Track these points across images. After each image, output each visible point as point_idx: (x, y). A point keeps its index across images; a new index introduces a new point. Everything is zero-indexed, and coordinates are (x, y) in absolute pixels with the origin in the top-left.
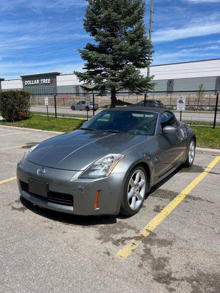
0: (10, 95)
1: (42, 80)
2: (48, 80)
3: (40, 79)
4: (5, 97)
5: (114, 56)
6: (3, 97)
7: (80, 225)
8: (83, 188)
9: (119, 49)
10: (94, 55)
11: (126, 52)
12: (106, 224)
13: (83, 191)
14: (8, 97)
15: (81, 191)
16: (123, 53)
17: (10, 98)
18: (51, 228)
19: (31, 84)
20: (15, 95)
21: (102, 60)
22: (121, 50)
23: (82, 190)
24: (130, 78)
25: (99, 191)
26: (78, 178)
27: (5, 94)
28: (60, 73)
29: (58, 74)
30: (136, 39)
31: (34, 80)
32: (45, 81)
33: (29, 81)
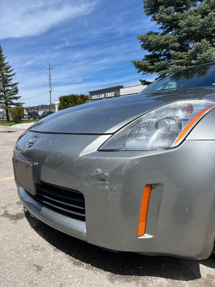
0: (71, 99)
1: (107, 94)
2: (112, 94)
3: (105, 93)
4: (66, 101)
5: (180, 35)
6: (64, 101)
7: (106, 270)
8: (106, 174)
9: (186, 25)
10: (155, 38)
11: (196, 27)
12: (173, 277)
13: (108, 182)
14: (69, 101)
15: (102, 182)
16: (193, 28)
17: (70, 102)
18: (39, 268)
19: (97, 98)
20: (75, 99)
21: (164, 42)
22: (189, 25)
23: (103, 180)
24: (201, 59)
25: (151, 187)
26: (99, 150)
27: (66, 98)
28: (123, 86)
29: (122, 87)
30: (209, 10)
31: (100, 94)
32: (109, 94)
33: (95, 96)
